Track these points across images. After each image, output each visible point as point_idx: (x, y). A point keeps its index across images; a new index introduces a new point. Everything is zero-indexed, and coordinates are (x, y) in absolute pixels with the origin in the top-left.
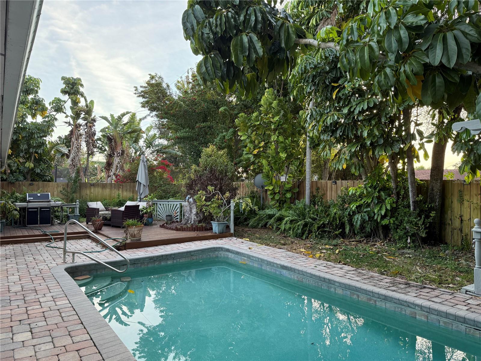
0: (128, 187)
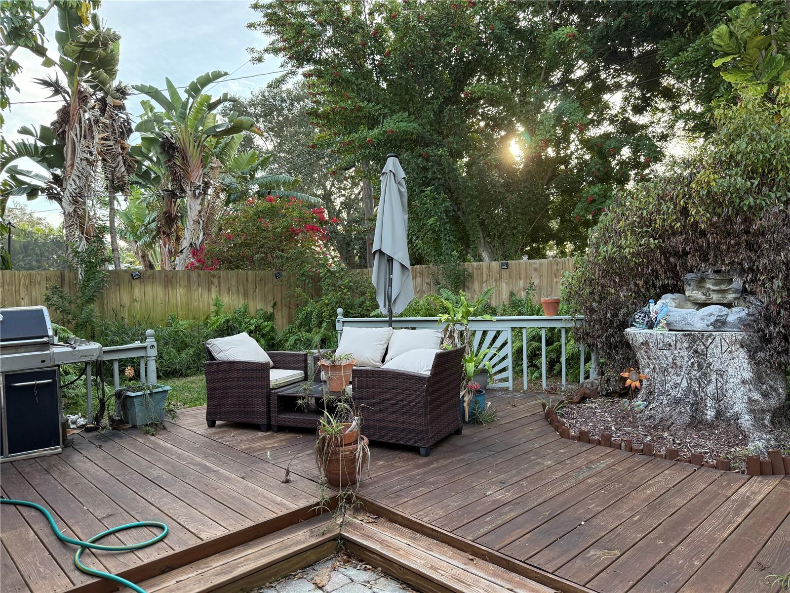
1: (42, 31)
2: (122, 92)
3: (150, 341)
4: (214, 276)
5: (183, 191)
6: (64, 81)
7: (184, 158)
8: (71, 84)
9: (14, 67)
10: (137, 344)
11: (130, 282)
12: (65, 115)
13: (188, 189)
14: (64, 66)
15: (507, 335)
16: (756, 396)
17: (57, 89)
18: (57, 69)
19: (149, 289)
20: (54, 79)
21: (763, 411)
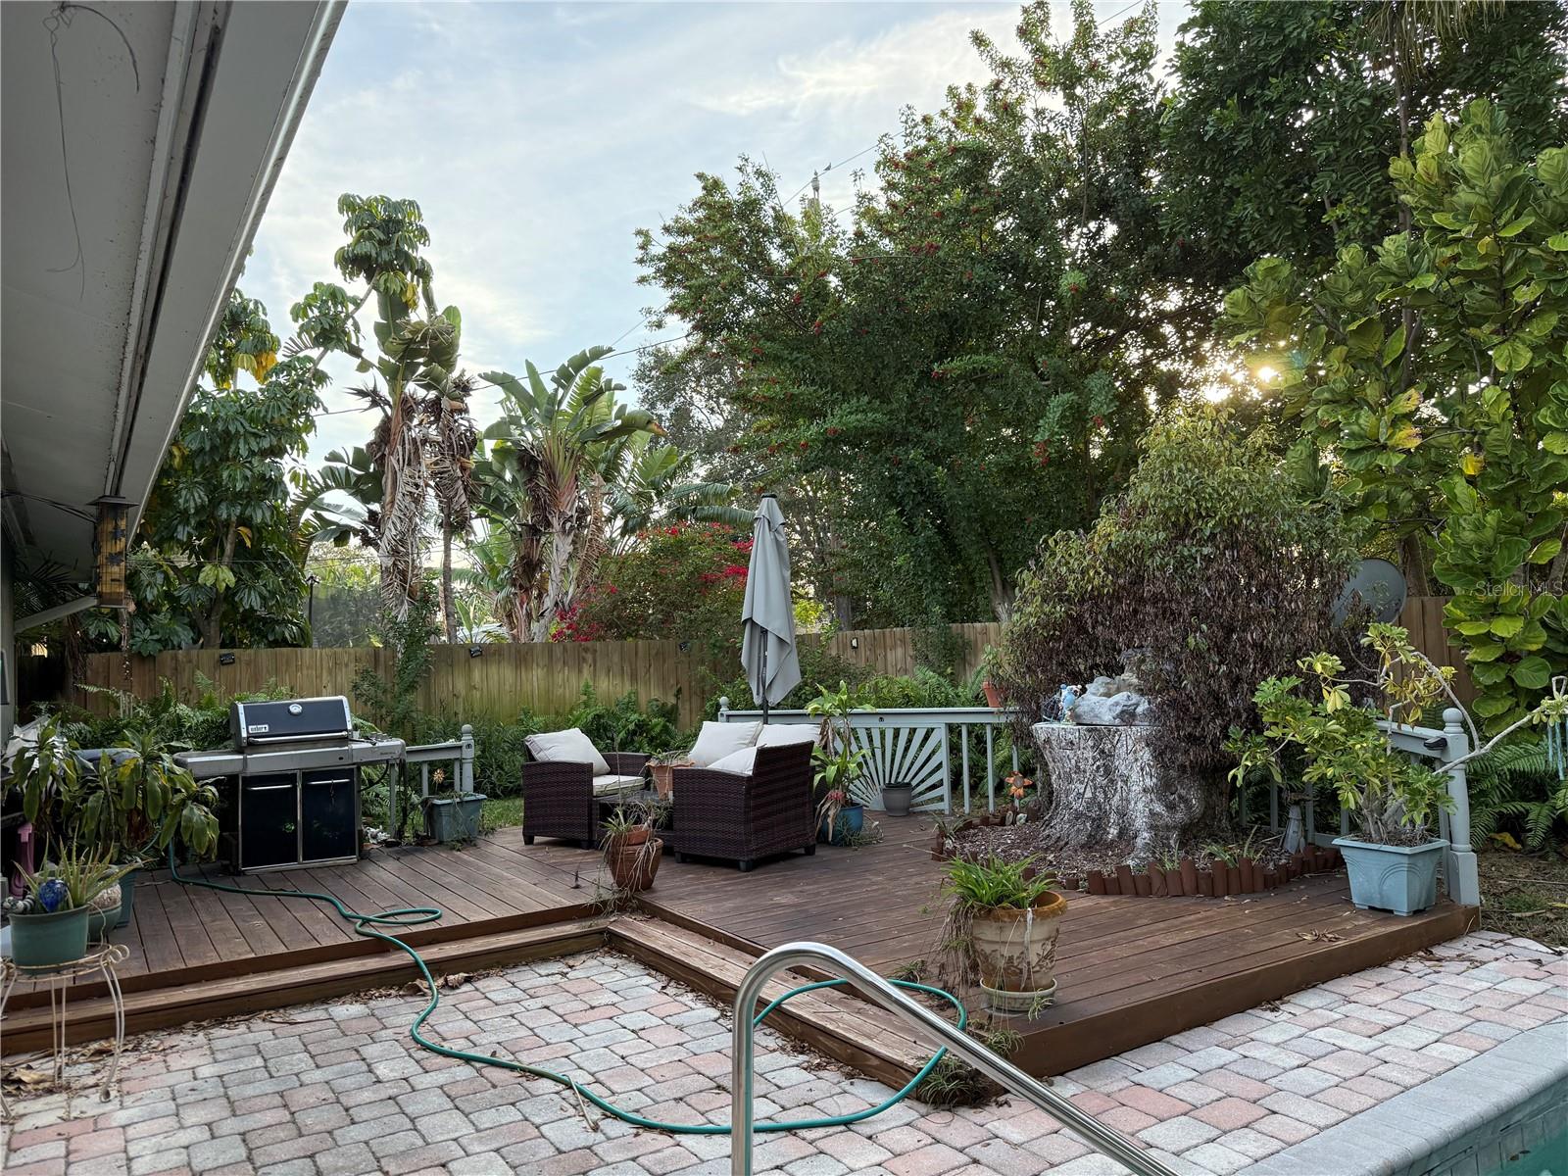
0: (616, 658)
1: (356, 325)
2: (464, 388)
3: (467, 739)
4: (586, 650)
5: (549, 524)
6: (384, 389)
7: (551, 475)
8: (393, 391)
9: (321, 378)
10: (451, 742)
11: (467, 661)
12: (385, 432)
13: (555, 522)
14: (384, 367)
15: (940, 735)
16: (1159, 808)
17: (376, 400)
18: (374, 372)
19: (493, 670)
20: (371, 387)
21: (1168, 828)
